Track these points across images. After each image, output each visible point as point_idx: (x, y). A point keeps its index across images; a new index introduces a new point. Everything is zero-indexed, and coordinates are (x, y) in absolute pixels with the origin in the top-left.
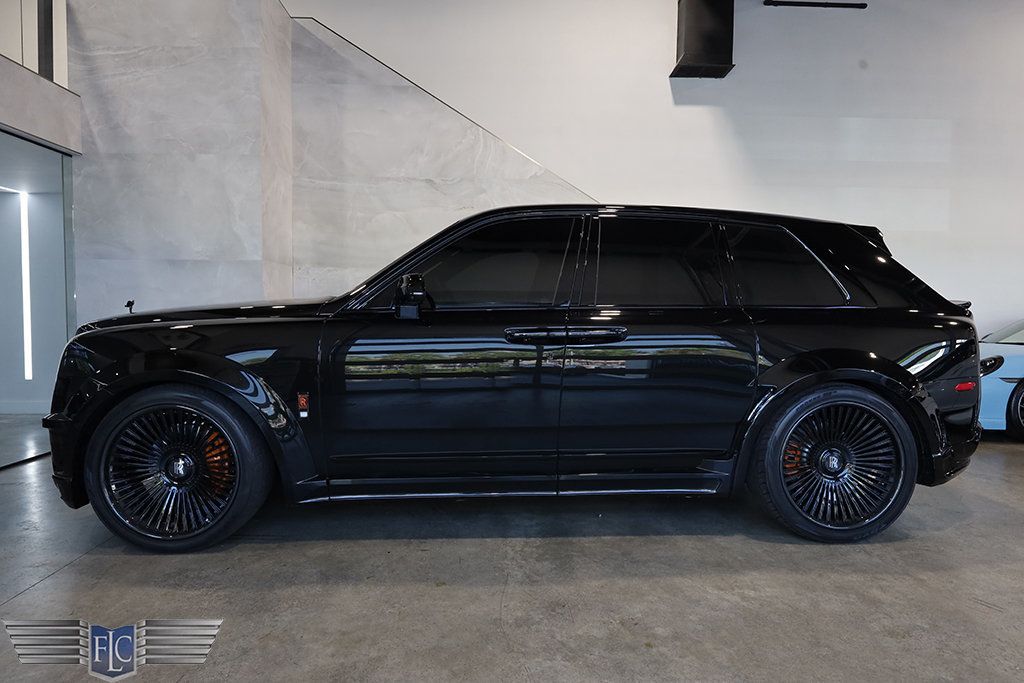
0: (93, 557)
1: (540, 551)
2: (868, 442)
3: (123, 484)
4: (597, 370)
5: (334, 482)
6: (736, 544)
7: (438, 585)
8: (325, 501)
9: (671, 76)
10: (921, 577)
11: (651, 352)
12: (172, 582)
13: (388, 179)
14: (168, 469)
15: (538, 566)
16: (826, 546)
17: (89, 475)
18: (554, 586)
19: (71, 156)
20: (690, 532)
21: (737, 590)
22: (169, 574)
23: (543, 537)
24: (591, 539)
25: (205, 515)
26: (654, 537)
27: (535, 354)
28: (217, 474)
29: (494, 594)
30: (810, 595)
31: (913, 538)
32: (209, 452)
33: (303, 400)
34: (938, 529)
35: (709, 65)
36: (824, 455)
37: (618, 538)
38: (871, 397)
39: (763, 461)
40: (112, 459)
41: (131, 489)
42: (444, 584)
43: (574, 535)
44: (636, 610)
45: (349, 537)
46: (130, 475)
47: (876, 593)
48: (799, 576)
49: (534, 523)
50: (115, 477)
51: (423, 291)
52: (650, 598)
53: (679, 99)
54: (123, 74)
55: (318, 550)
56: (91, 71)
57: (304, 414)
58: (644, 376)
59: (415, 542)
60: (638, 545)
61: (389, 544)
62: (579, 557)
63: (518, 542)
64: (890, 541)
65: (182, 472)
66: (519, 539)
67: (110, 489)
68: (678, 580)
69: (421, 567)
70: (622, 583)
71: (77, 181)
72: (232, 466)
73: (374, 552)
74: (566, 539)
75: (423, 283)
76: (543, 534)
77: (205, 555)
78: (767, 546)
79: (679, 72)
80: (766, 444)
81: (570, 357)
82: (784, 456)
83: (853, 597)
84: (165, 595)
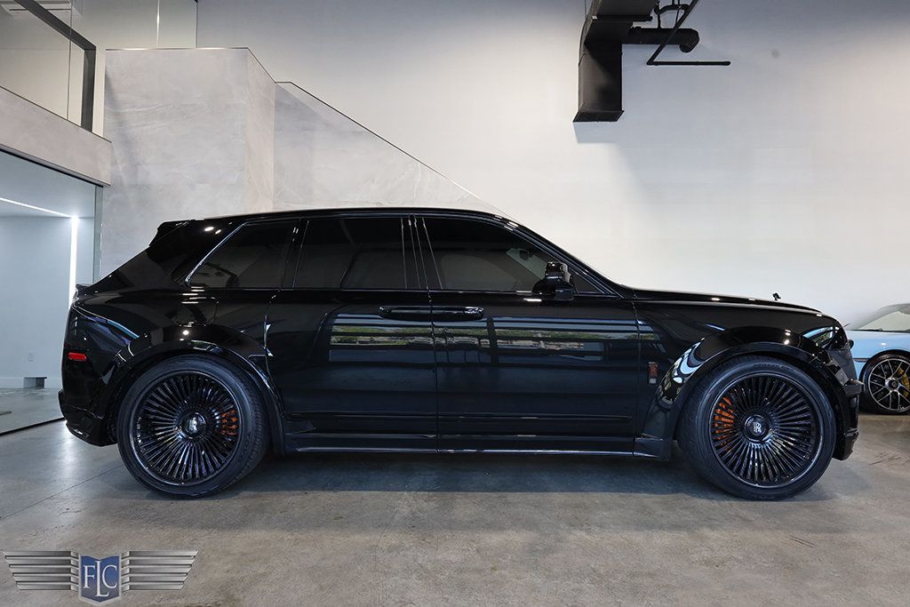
9: (574, 121)
35: (602, 111)
53: (581, 139)
54: (144, 125)
56: (121, 124)
62: (461, 498)
79: (581, 117)
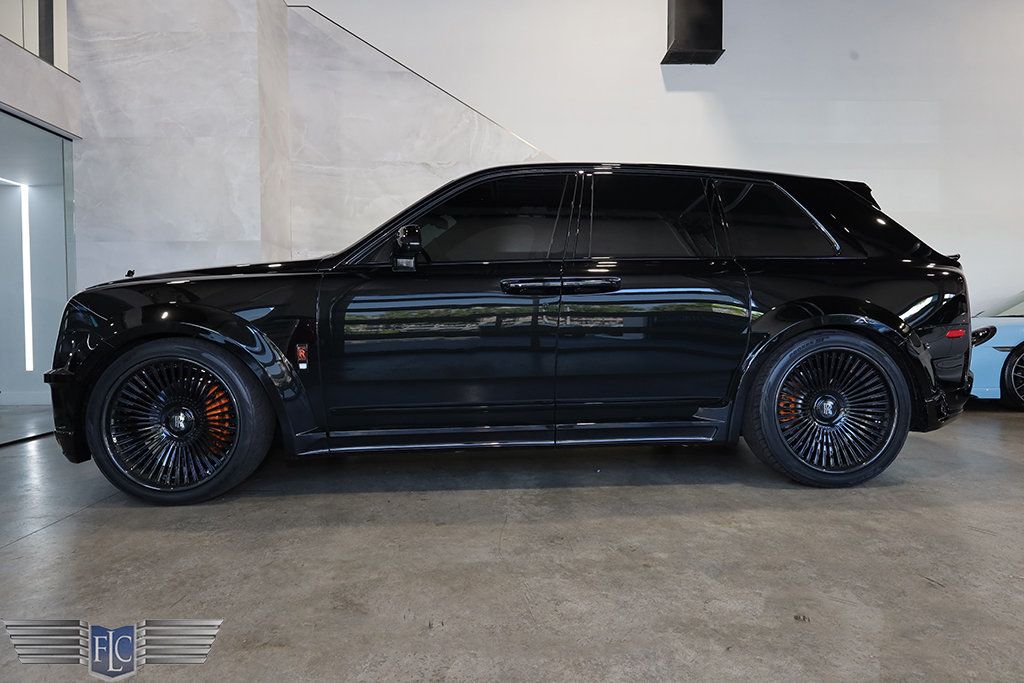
0: (94, 510)
1: (540, 499)
2: (861, 387)
3: (124, 437)
4: (596, 330)
5: (333, 434)
6: (733, 490)
7: (437, 525)
8: (326, 453)
10: (916, 511)
11: (647, 308)
12: (174, 526)
13: (385, 163)
14: (169, 423)
15: (537, 509)
16: (822, 490)
17: (91, 428)
18: (554, 524)
19: (71, 140)
20: (686, 482)
21: (733, 524)
22: (171, 522)
23: (542, 488)
24: (590, 488)
25: (206, 468)
26: (651, 486)
27: (531, 309)
28: (218, 427)
29: (493, 531)
30: (805, 526)
31: (908, 483)
32: (210, 405)
33: (301, 352)
34: (933, 476)
36: (817, 403)
37: (616, 487)
38: (863, 342)
39: (758, 406)
40: (113, 412)
41: (132, 443)
42: (443, 524)
43: (573, 486)
44: (635, 540)
45: (349, 491)
46: (132, 429)
47: (871, 523)
48: (795, 513)
49: (533, 477)
50: (116, 430)
51: (420, 242)
52: (648, 531)
55: (319, 501)
57: (303, 366)
58: (640, 336)
59: (414, 494)
60: (637, 494)
61: (390, 496)
63: (517, 492)
64: (885, 485)
65: (182, 425)
66: (517, 490)
67: (110, 441)
68: (675, 518)
69: (421, 512)
70: (619, 520)
71: (77, 165)
72: (233, 420)
73: (375, 501)
74: (565, 490)
75: (419, 234)
76: (542, 486)
77: (207, 507)
78: (762, 491)
80: (760, 390)
81: (565, 315)
82: (779, 403)
83: (849, 527)
84: (168, 536)
